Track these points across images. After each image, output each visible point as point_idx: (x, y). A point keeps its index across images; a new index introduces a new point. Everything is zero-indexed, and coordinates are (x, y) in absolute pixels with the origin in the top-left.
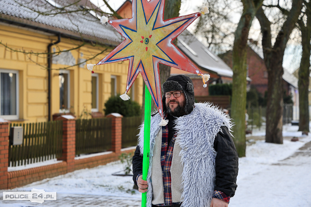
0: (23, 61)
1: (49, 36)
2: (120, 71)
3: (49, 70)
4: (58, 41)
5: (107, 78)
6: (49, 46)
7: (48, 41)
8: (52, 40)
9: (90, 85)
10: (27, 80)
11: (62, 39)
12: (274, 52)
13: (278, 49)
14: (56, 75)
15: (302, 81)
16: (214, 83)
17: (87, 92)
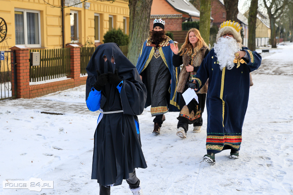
0: (43, 4)
2: (116, 12)
3: (63, 11)
5: (106, 17)
10: (46, 17)
14: (67, 14)
15: (251, 19)
16: (186, 21)
17: (91, 27)
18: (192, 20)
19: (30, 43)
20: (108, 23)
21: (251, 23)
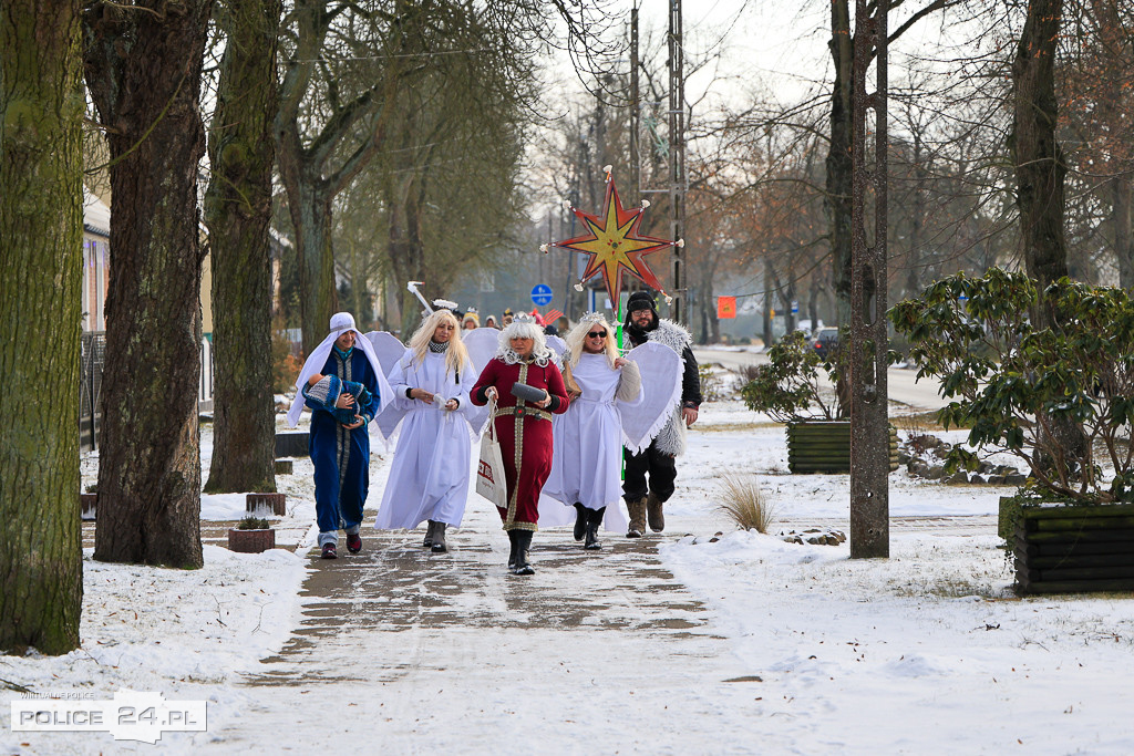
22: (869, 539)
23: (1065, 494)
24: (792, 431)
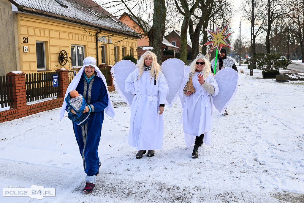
0: (86, 41)
1: (96, 29)
2: (126, 45)
3: (97, 45)
4: (101, 32)
5: (121, 48)
6: (97, 34)
7: (96, 32)
8: (98, 31)
9: (114, 51)
10: (88, 49)
11: (102, 31)
12: (195, 35)
13: (197, 33)
14: (100, 47)
15: (203, 48)
16: (165, 50)
17: (112, 55)
18: (168, 49)
19: (78, 65)
20: (122, 51)
21: (204, 51)
22: (251, 74)
23: (267, 70)
24: (248, 66)
